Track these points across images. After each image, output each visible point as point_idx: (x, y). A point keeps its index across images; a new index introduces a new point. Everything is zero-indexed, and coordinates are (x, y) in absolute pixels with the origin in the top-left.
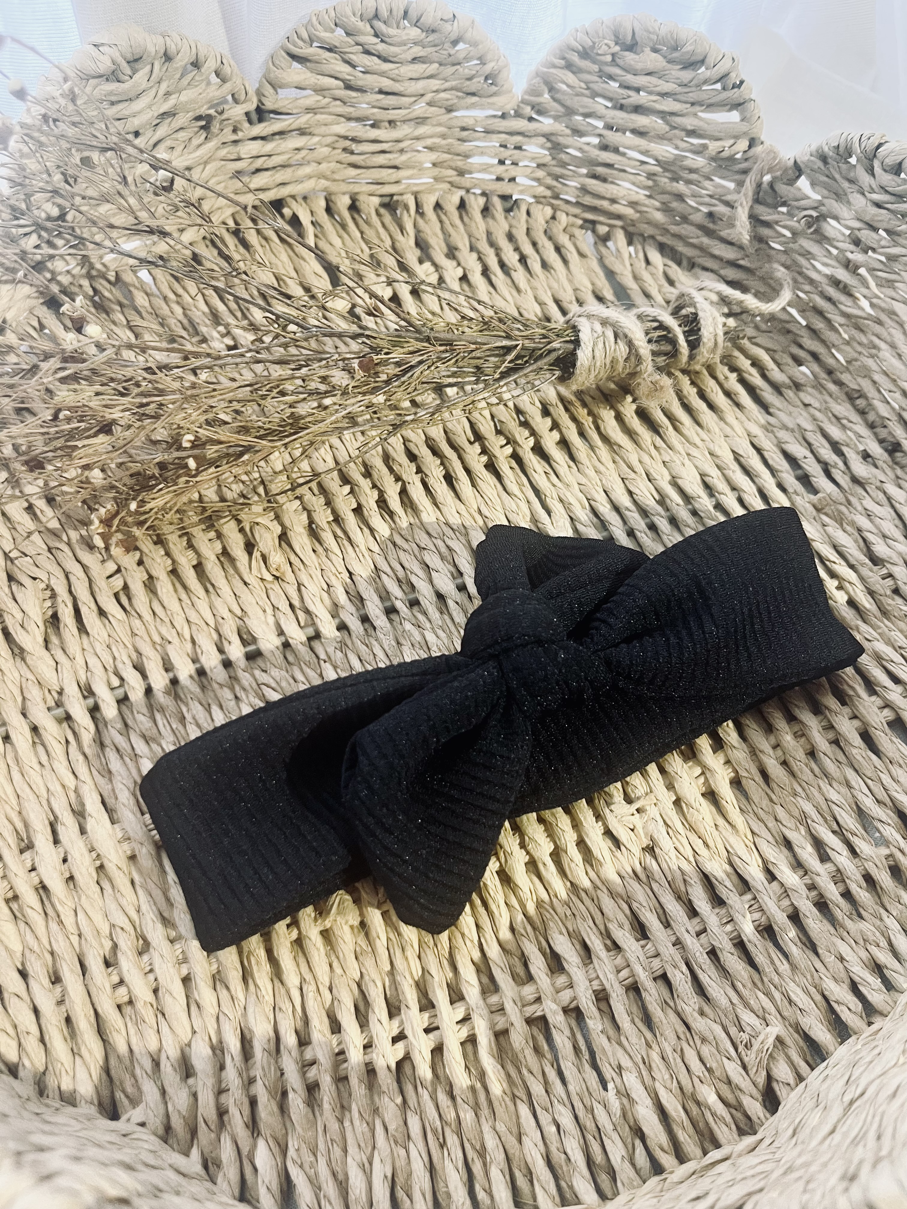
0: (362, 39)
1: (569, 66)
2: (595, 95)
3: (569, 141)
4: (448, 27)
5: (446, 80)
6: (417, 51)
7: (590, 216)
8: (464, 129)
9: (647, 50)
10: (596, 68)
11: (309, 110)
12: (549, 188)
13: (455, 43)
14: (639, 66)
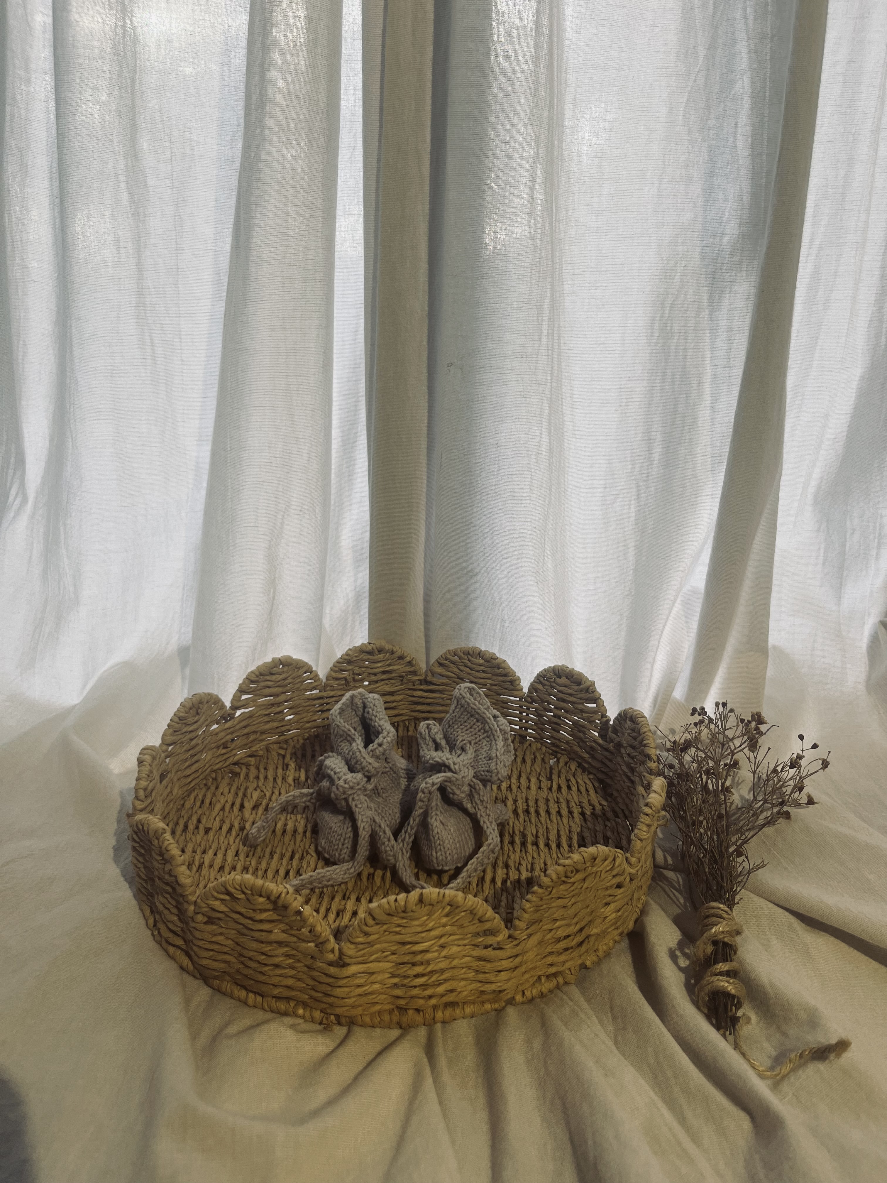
0: (463, 661)
1: (541, 683)
2: (550, 694)
3: (542, 713)
4: (494, 661)
5: (494, 680)
6: (482, 668)
7: (553, 748)
8: (503, 702)
9: (564, 677)
10: (549, 684)
11: (443, 684)
12: (539, 734)
13: (499, 668)
14: (560, 683)
